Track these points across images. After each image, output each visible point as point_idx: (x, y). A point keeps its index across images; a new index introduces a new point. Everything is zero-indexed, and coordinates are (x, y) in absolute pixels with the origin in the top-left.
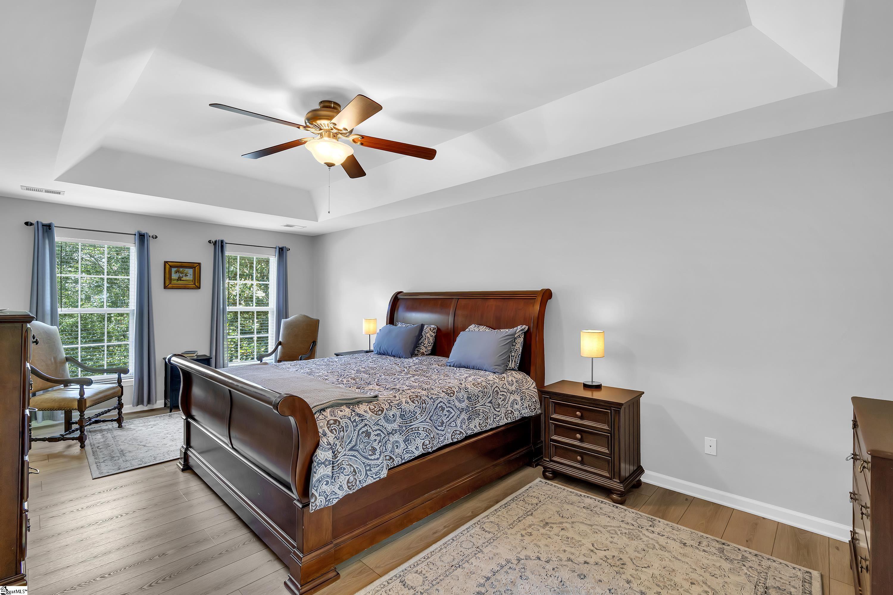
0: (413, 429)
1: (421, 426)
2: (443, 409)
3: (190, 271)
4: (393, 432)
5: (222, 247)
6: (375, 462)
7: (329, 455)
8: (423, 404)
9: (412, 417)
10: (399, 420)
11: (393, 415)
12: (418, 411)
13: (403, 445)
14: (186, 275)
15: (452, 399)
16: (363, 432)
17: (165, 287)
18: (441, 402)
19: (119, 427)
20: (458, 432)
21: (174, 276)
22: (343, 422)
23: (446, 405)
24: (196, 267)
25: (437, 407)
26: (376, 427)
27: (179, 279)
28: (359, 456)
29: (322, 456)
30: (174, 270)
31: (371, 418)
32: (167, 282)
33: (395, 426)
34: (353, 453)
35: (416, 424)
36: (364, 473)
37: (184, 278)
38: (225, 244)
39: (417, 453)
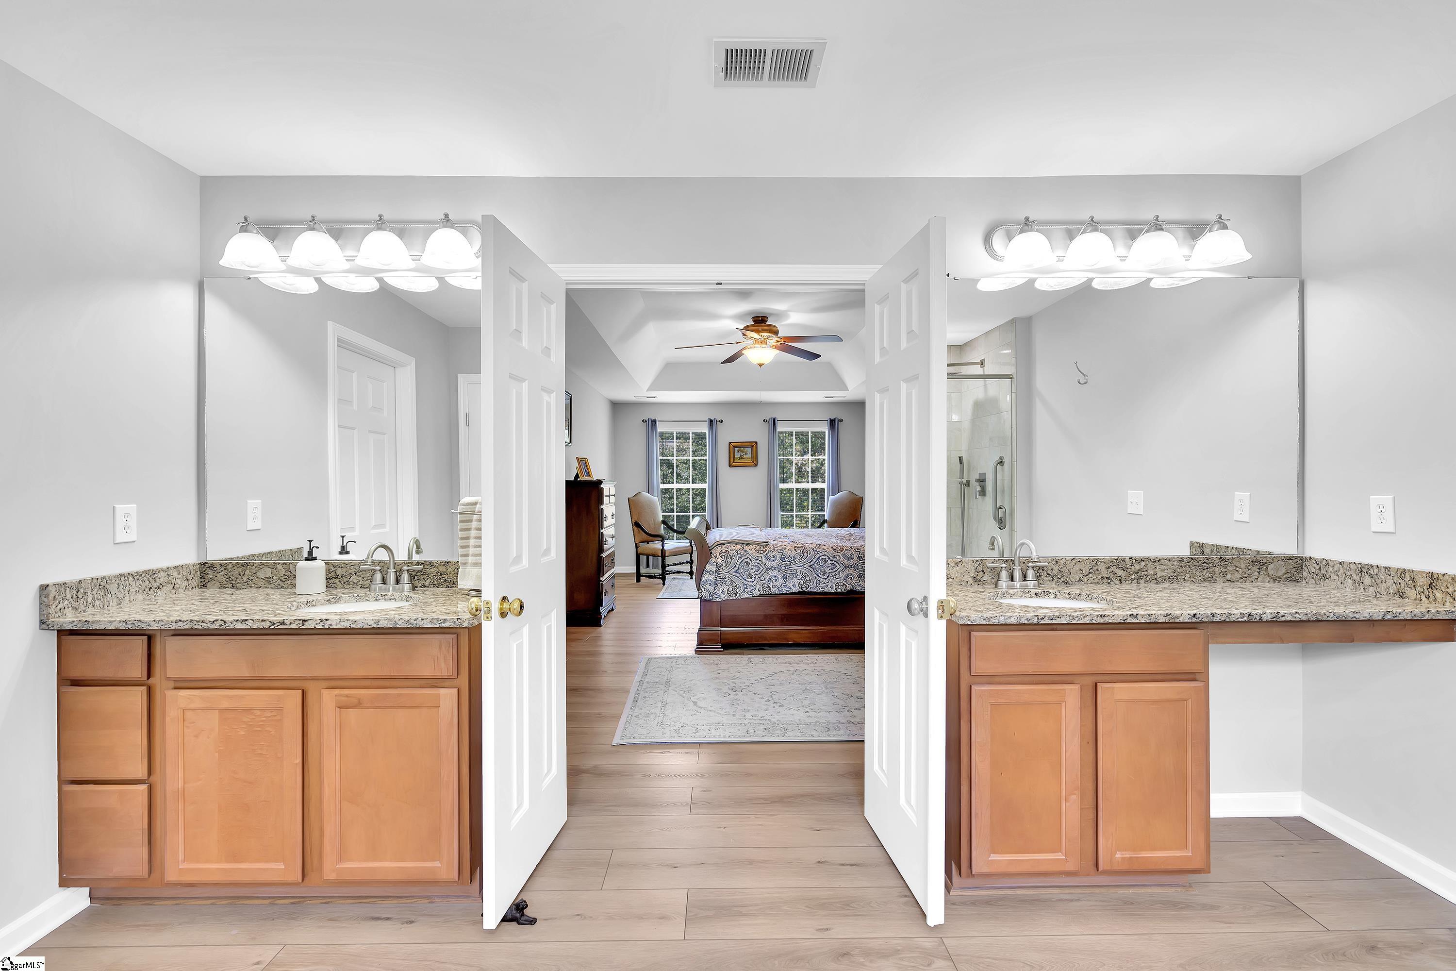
0: (792, 571)
1: (799, 569)
2: (826, 561)
3: (749, 450)
4: (772, 568)
5: (774, 424)
6: (751, 583)
7: (714, 568)
8: (804, 553)
9: (792, 561)
10: (778, 560)
11: (774, 557)
12: (798, 557)
13: (781, 580)
14: (746, 454)
15: (838, 554)
16: (745, 562)
17: (730, 466)
18: (825, 555)
19: (691, 578)
20: (842, 584)
21: (737, 455)
22: (731, 553)
23: (829, 558)
24: (753, 445)
25: (819, 558)
26: (755, 561)
27: (741, 458)
28: (740, 577)
29: (709, 568)
30: (736, 449)
31: (752, 554)
32: (732, 460)
33: (775, 564)
34: (737, 574)
35: (794, 567)
36: (742, 589)
37: (745, 457)
38: (776, 421)
39: (794, 590)
